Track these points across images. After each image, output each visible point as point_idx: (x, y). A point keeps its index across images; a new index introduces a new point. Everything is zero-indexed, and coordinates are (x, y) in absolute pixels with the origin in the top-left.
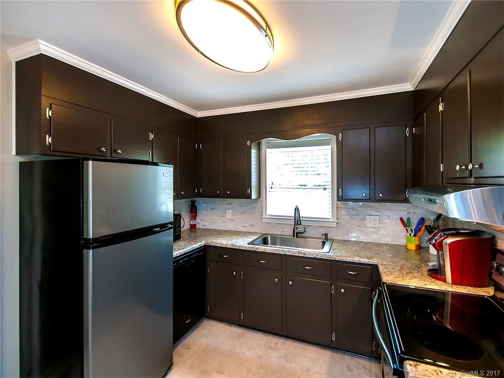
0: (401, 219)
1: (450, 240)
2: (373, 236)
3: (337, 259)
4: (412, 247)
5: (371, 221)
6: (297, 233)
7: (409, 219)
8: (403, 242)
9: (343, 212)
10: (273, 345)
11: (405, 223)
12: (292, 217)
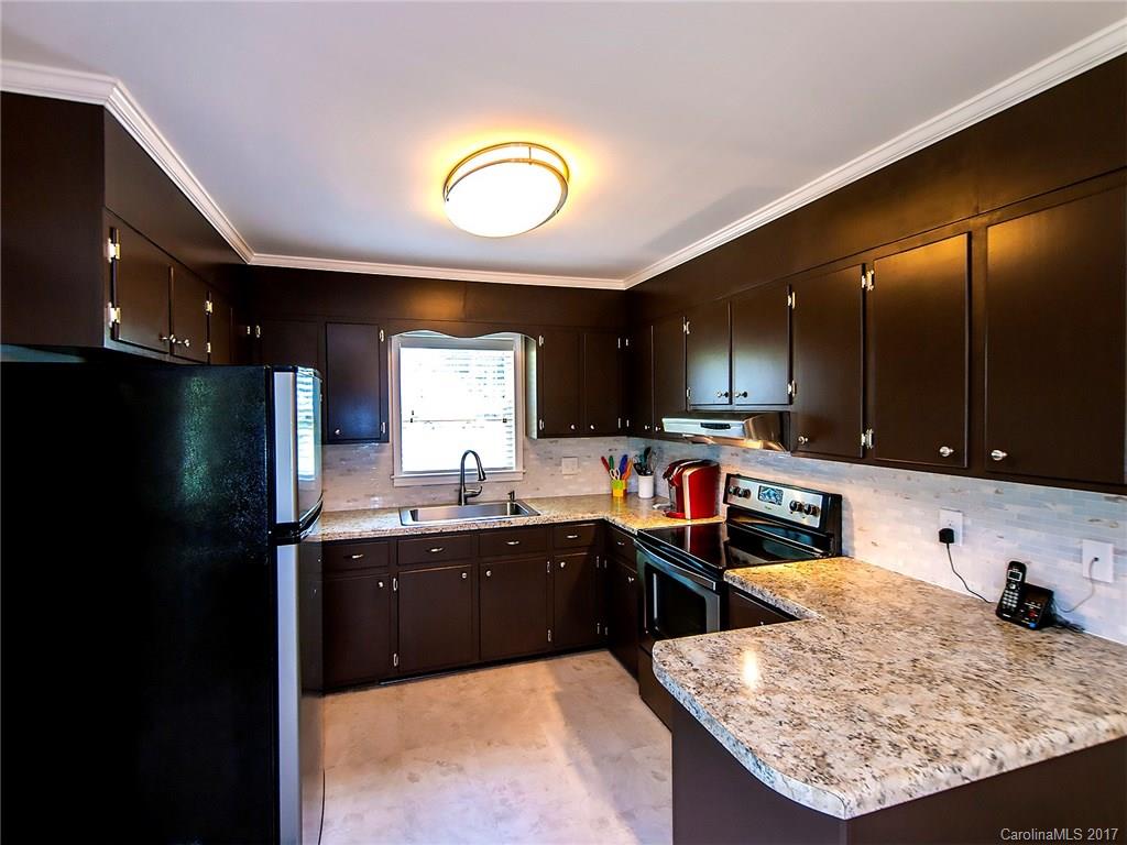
0: (603, 459)
1: (688, 473)
2: (571, 487)
3: (556, 521)
4: (619, 493)
5: (567, 467)
6: (466, 497)
7: (611, 458)
8: (604, 489)
9: (532, 456)
10: (463, 685)
11: (608, 464)
12: (475, 470)
